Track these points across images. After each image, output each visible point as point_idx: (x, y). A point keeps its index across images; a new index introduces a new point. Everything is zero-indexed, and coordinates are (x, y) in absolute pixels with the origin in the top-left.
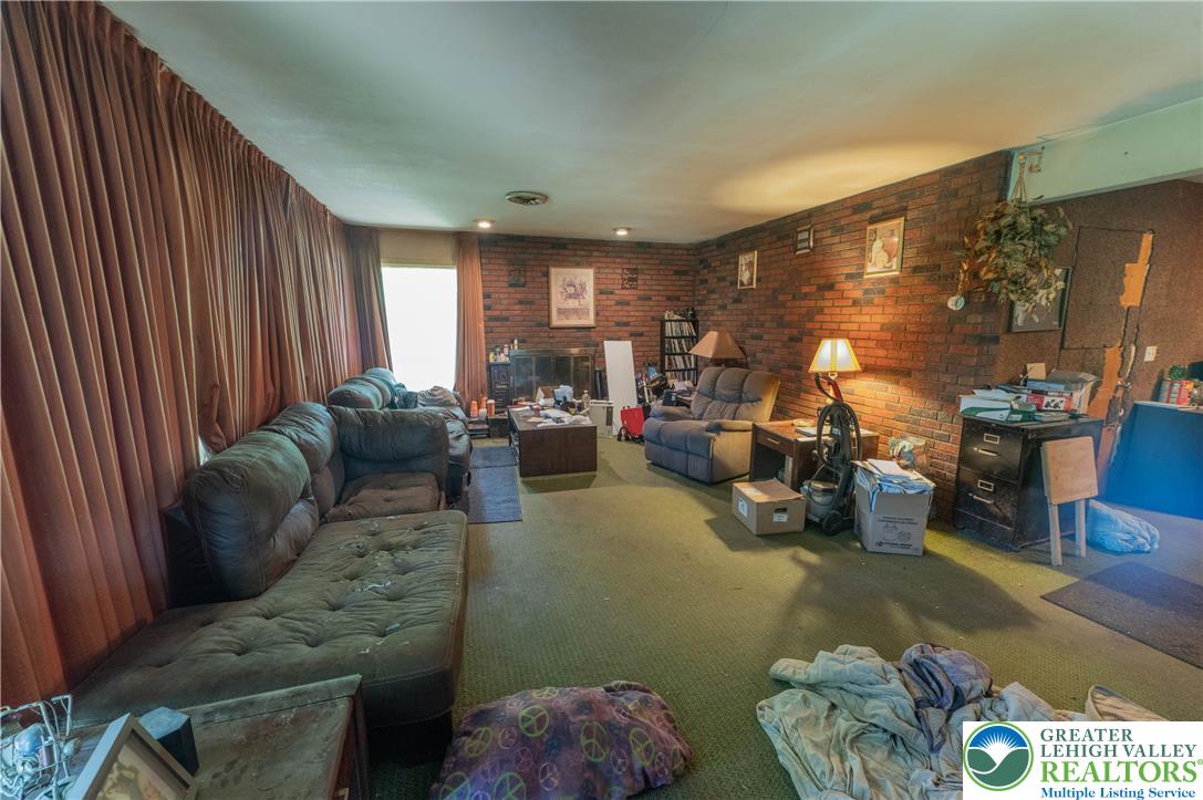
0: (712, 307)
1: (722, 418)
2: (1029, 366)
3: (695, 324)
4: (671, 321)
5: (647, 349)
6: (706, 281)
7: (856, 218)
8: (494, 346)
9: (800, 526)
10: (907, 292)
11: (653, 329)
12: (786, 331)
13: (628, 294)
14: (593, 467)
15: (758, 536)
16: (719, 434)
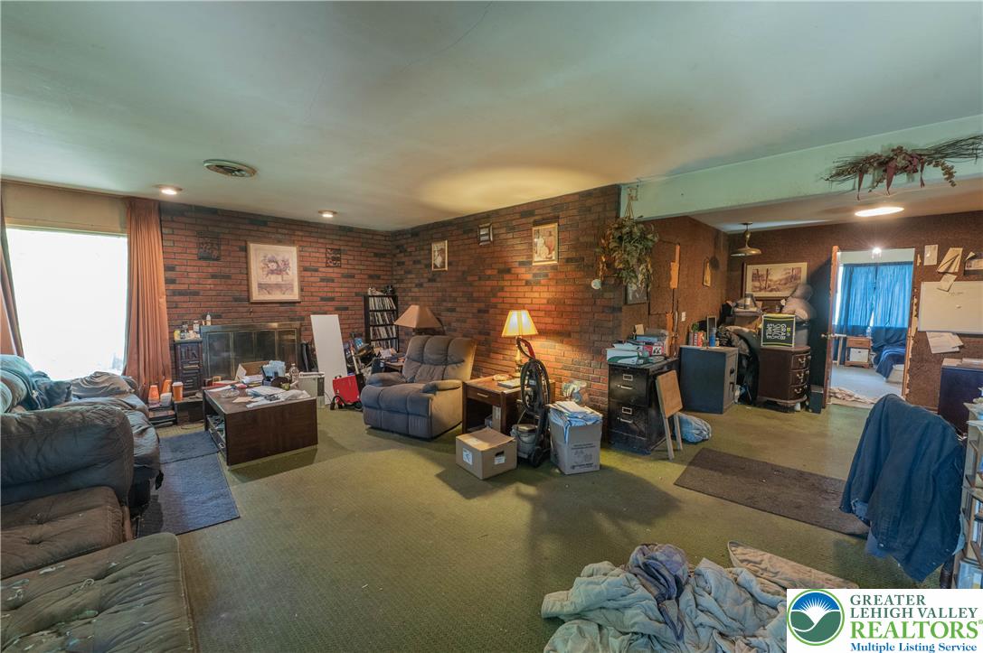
0: (409, 285)
1: (432, 379)
2: (636, 326)
3: (395, 299)
4: (373, 296)
5: (353, 321)
6: (403, 263)
7: (524, 220)
8: (178, 322)
9: (513, 464)
10: (563, 276)
11: (357, 303)
12: (475, 305)
13: (332, 272)
14: (314, 441)
15: (485, 480)
16: (435, 394)
